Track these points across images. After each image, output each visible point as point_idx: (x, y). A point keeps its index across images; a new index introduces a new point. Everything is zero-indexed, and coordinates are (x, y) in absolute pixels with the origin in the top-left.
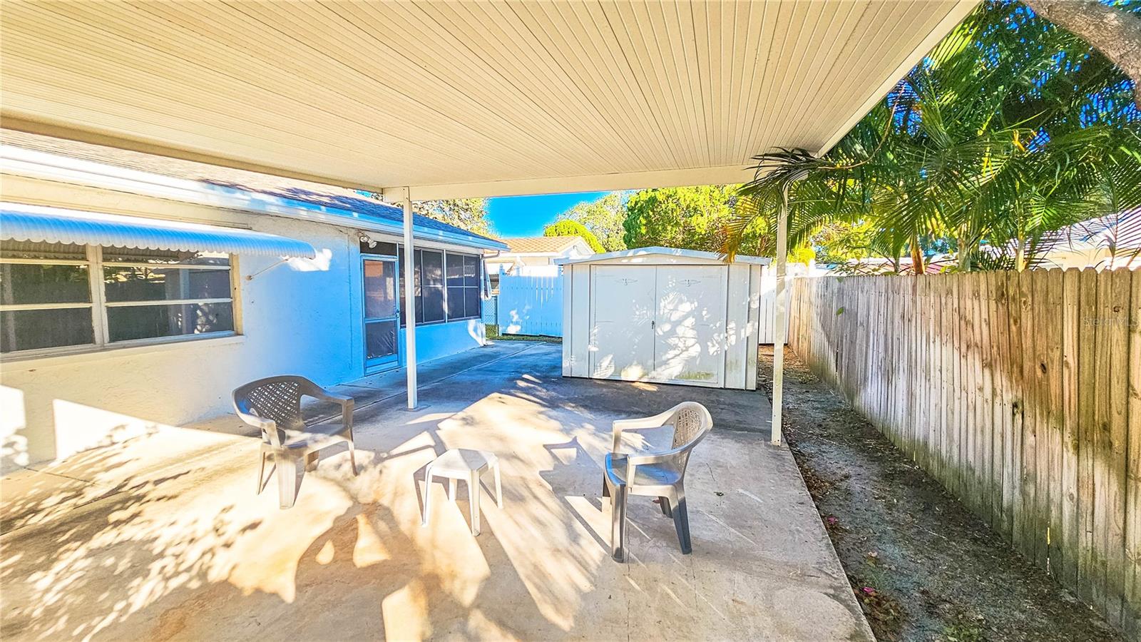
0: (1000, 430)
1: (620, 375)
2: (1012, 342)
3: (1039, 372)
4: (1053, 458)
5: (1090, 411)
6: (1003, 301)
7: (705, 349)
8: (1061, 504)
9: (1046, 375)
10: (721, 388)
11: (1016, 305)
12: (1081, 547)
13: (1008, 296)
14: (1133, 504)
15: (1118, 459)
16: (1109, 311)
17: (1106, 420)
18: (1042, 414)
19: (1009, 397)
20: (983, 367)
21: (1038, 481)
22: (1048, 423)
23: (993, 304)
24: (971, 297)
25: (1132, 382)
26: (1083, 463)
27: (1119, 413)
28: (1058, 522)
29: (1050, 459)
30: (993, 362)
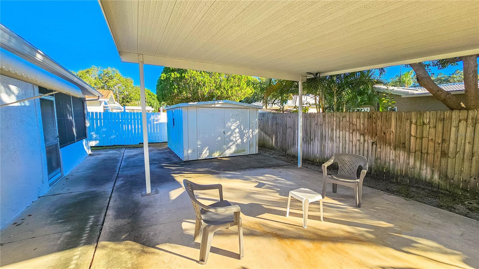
0: (367, 149)
1: (212, 156)
2: (373, 128)
3: (383, 134)
4: (387, 153)
5: (399, 141)
6: (371, 119)
7: (242, 140)
8: (390, 162)
9: (385, 135)
10: (248, 155)
11: (375, 119)
12: (396, 170)
13: (373, 117)
14: (411, 158)
15: (407, 149)
16: (405, 120)
17: (404, 142)
18: (383, 144)
19: (370, 141)
20: (360, 135)
21: (382, 158)
22: (385, 145)
23: (366, 120)
24: (356, 118)
25: (411, 133)
26: (396, 152)
27: (408, 140)
28: (388, 166)
29: (386, 153)
30: (365, 133)
